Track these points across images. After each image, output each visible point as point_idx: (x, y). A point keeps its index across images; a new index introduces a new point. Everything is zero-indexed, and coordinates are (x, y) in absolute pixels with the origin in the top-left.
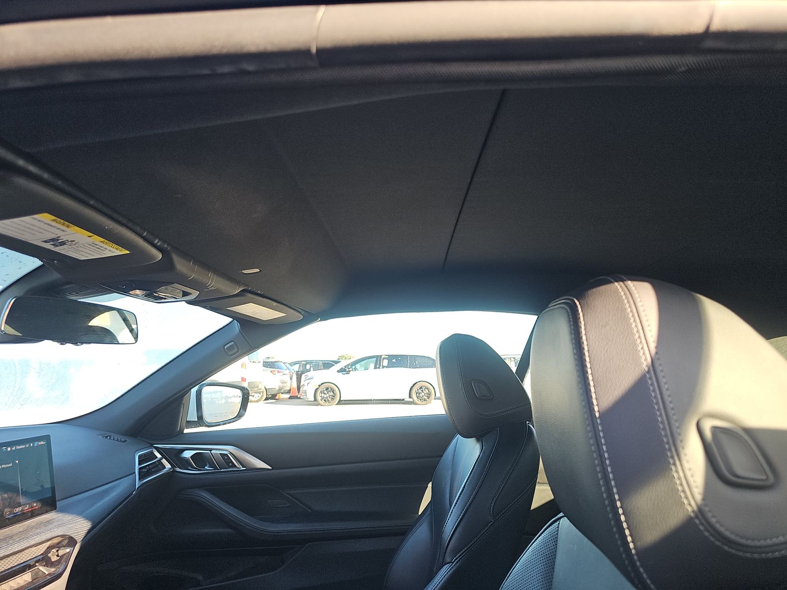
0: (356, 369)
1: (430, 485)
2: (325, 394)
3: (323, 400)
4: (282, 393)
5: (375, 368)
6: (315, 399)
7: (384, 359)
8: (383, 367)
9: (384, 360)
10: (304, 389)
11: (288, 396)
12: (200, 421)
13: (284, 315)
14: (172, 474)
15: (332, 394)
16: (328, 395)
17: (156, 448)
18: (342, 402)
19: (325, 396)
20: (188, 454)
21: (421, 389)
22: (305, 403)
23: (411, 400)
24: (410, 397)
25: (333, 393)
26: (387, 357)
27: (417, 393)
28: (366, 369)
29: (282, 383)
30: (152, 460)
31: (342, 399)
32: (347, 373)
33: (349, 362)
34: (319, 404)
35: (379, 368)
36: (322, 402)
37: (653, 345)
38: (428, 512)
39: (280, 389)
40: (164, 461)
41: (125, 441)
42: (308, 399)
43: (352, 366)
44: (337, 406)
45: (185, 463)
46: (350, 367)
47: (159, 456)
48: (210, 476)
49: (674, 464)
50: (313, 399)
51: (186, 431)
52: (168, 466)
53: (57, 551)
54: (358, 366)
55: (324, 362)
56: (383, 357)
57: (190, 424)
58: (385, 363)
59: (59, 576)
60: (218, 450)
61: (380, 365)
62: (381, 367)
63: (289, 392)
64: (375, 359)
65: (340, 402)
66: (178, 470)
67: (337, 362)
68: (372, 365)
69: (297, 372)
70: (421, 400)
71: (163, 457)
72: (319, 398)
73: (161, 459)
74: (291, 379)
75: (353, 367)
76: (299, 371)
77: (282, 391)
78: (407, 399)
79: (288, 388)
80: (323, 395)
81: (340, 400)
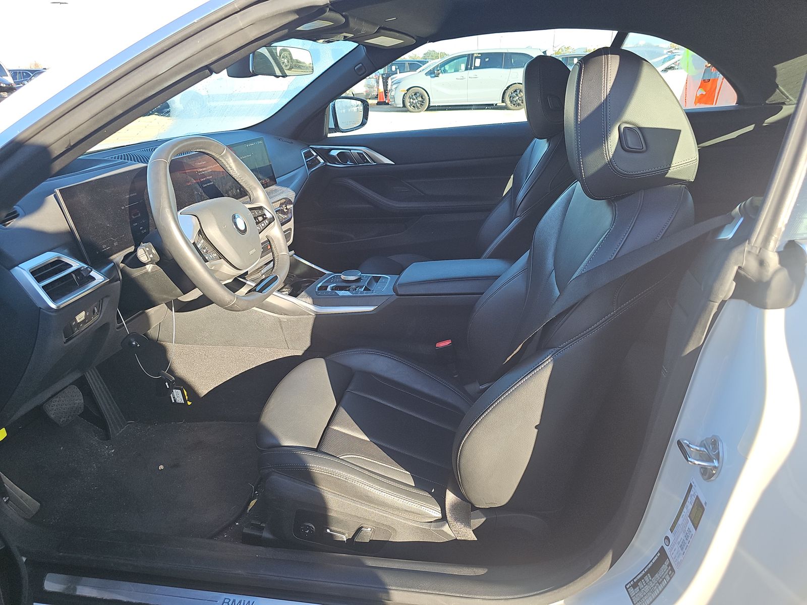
0: (445, 71)
1: (512, 176)
2: (414, 99)
3: (412, 107)
4: (369, 99)
5: (466, 69)
6: (404, 106)
7: (476, 58)
8: (476, 68)
9: (477, 60)
10: (393, 93)
11: (376, 101)
12: (337, 128)
13: (402, 41)
14: (325, 167)
15: (420, 99)
16: (417, 101)
17: (311, 147)
18: (431, 108)
19: (414, 101)
20: (334, 153)
21: (516, 93)
22: (393, 109)
23: (504, 104)
24: (503, 102)
25: (422, 98)
26: (480, 55)
27: (510, 98)
28: (456, 70)
29: (369, 88)
30: (311, 157)
31: (431, 105)
32: (435, 76)
33: (438, 62)
34: (408, 111)
35: (471, 69)
36: (411, 108)
37: (609, 90)
38: (510, 194)
39: (368, 95)
40: (319, 157)
41: (292, 143)
42: (396, 105)
43: (441, 67)
44: (426, 112)
45: (333, 159)
46: (439, 69)
47: (315, 154)
48: (352, 169)
49: (605, 143)
50: (402, 106)
51: (330, 135)
52: (322, 161)
53: (286, 206)
54: (447, 67)
55: (410, 62)
56: (475, 55)
57: (332, 130)
58: (478, 62)
59: (290, 220)
60: (356, 150)
61: (471, 66)
62: (473, 68)
63: (376, 97)
64: (467, 58)
65: (430, 108)
66: (328, 164)
67: (424, 63)
68: (463, 66)
69: (382, 74)
70: (514, 105)
71: (318, 154)
72: (408, 104)
73: (316, 156)
74: (378, 82)
75: (443, 69)
76: (384, 74)
77: (370, 97)
78: (500, 104)
79: (375, 93)
80: (412, 100)
81: (429, 107)
